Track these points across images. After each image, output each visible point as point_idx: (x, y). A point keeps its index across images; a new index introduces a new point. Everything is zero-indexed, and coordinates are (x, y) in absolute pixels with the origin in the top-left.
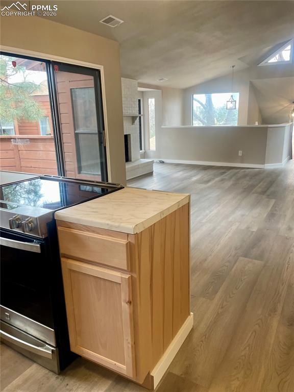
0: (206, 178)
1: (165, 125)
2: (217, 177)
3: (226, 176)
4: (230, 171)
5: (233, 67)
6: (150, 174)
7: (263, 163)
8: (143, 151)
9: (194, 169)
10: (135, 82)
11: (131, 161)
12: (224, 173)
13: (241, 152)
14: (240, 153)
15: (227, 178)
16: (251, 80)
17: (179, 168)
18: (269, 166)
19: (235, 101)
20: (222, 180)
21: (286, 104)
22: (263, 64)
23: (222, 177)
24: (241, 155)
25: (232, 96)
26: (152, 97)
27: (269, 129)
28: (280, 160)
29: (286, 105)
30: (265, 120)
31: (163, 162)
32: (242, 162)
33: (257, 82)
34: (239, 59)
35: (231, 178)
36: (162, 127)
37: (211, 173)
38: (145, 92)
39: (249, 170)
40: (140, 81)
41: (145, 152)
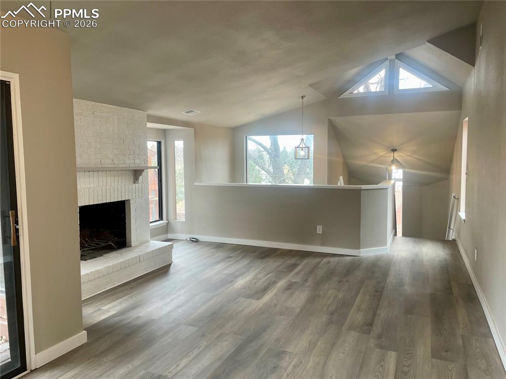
0: (262, 282)
1: (201, 182)
2: (280, 279)
3: (298, 273)
4: (305, 261)
5: (303, 97)
7: (358, 247)
8: (164, 221)
9: (243, 257)
10: (139, 114)
11: (131, 246)
12: (295, 266)
13: (321, 227)
14: (320, 229)
15: (297, 279)
16: (330, 118)
17: (221, 254)
18: (367, 253)
19: (308, 147)
20: (290, 287)
21: (381, 152)
22: (345, 95)
23: (291, 277)
24: (321, 232)
25: (302, 140)
26: (179, 139)
27: (362, 192)
28: (383, 242)
29: (382, 154)
30: (354, 175)
31: (197, 241)
32: (323, 244)
33: (340, 121)
35: (306, 280)
36: (195, 184)
37: (273, 264)
38: (168, 130)
39: (336, 259)
40: (151, 112)
41: (168, 223)
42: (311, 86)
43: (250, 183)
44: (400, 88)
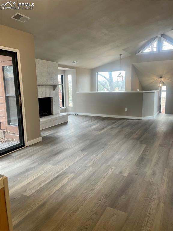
0: (102, 126)
1: (79, 91)
2: (109, 126)
3: (116, 124)
4: (119, 121)
5: (120, 55)
6: (66, 123)
7: (141, 116)
8: (65, 107)
9: (96, 120)
10: (55, 64)
11: (53, 114)
12: (115, 122)
13: (126, 108)
14: (126, 109)
15: (115, 126)
16: (133, 64)
17: (87, 119)
18: (145, 118)
19: (122, 76)
20: (112, 128)
21: (155, 78)
22: (139, 53)
23: (113, 125)
24: (126, 111)
25: (120, 73)
26: (70, 74)
27: (144, 94)
28: (152, 114)
29: (156, 79)
30: (143, 88)
31: (77, 115)
32: (127, 115)
33: (137, 65)
34: (123, 50)
35: (118, 127)
36: (77, 92)
37: (106, 122)
38: (66, 70)
40: (59, 63)
41: (66, 108)
42: (124, 50)
43: (99, 91)
44: (163, 50)
